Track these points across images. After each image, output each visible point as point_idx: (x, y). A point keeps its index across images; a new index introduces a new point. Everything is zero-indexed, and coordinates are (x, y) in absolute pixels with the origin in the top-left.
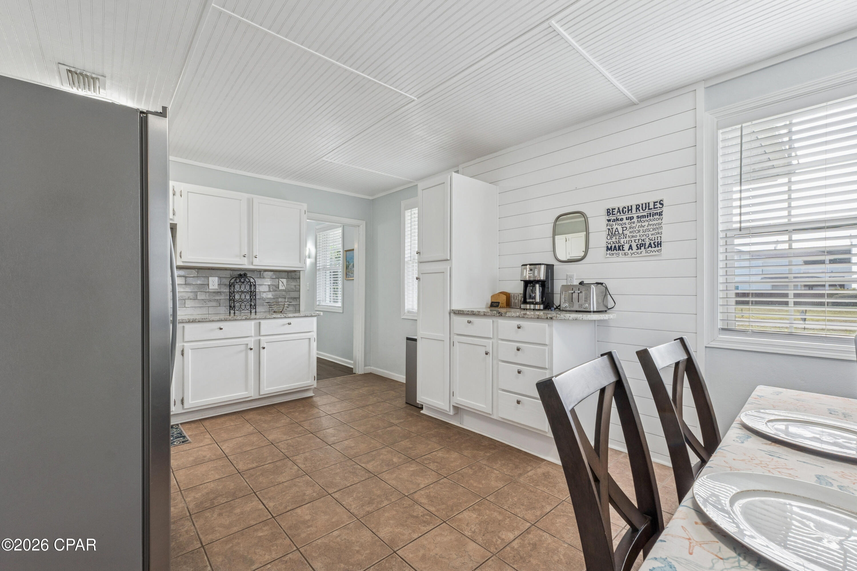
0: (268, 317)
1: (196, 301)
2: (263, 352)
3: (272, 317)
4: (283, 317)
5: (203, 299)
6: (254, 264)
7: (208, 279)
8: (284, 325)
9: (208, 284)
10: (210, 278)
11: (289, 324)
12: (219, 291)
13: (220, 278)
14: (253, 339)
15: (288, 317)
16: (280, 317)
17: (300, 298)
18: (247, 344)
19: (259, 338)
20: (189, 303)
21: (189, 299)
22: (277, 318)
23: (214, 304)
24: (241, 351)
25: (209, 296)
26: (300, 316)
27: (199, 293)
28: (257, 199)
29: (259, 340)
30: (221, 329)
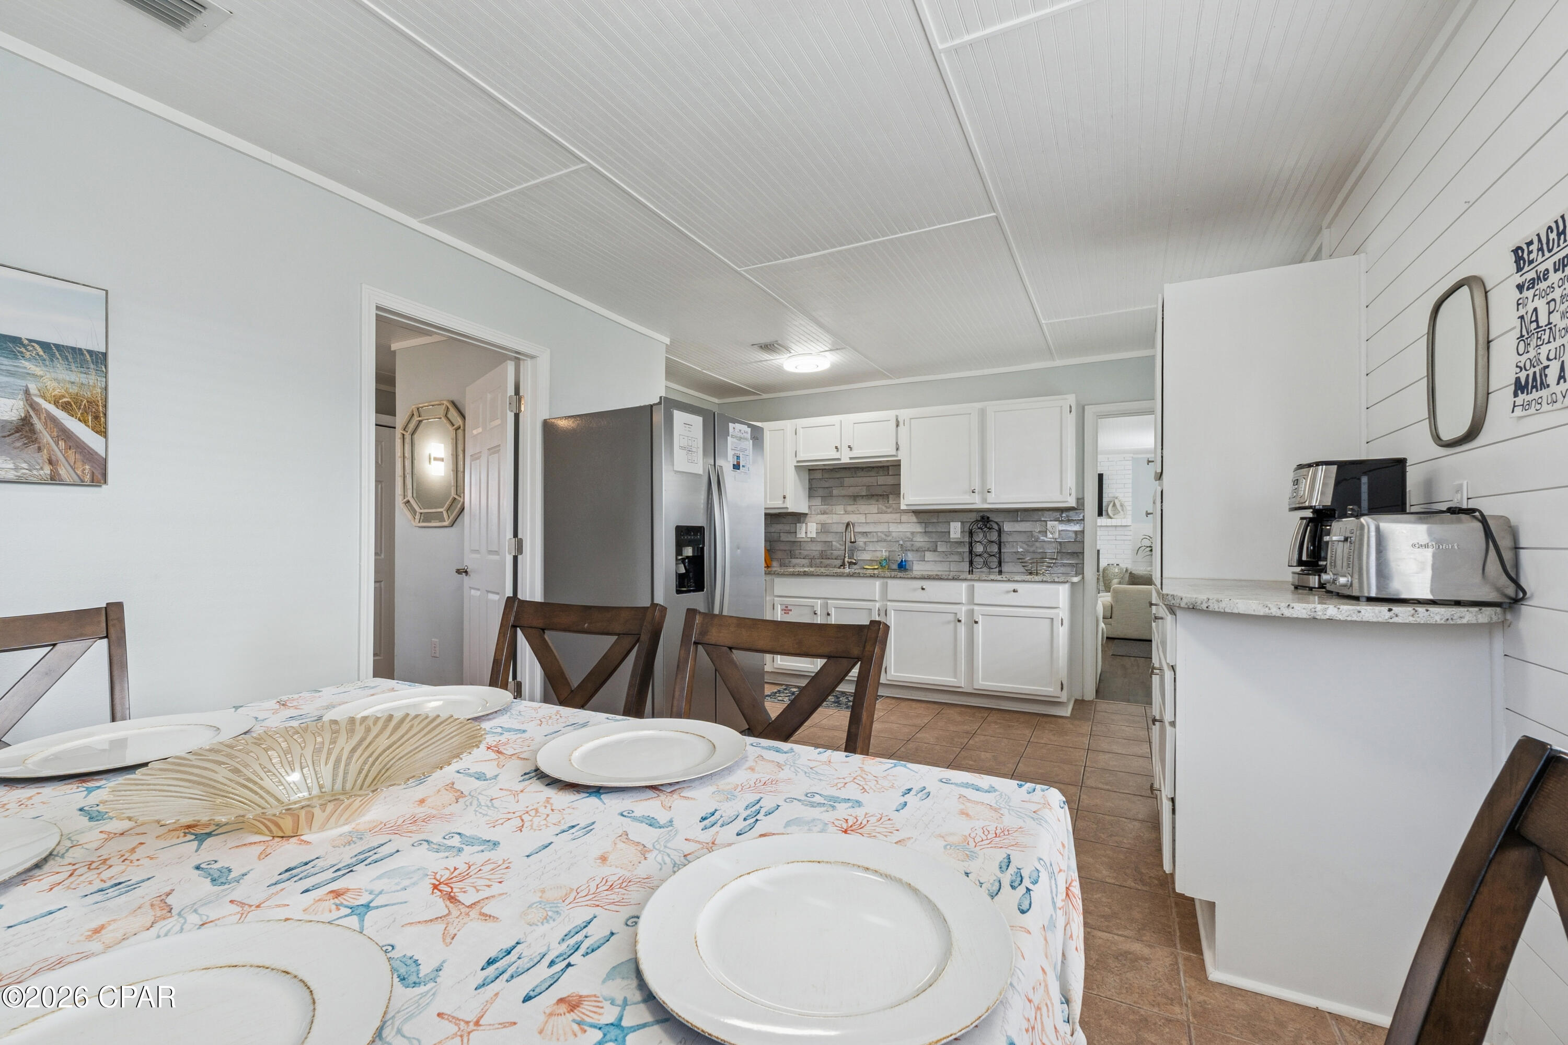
0: (983, 579)
1: (936, 553)
2: (979, 628)
3: (989, 579)
4: (1005, 579)
5: (943, 552)
6: (988, 501)
7: (950, 525)
8: (1008, 592)
9: (949, 532)
10: (951, 523)
11: (1015, 591)
12: (962, 541)
13: (962, 523)
14: (964, 608)
15: (1014, 581)
16: (1001, 579)
17: (1083, 553)
18: (956, 613)
19: (971, 607)
20: (929, 556)
21: (929, 550)
22: (996, 580)
23: (956, 558)
24: (949, 622)
25: (950, 547)
26: (1033, 580)
27: (939, 543)
28: (991, 407)
29: (973, 611)
30: (923, 589)
